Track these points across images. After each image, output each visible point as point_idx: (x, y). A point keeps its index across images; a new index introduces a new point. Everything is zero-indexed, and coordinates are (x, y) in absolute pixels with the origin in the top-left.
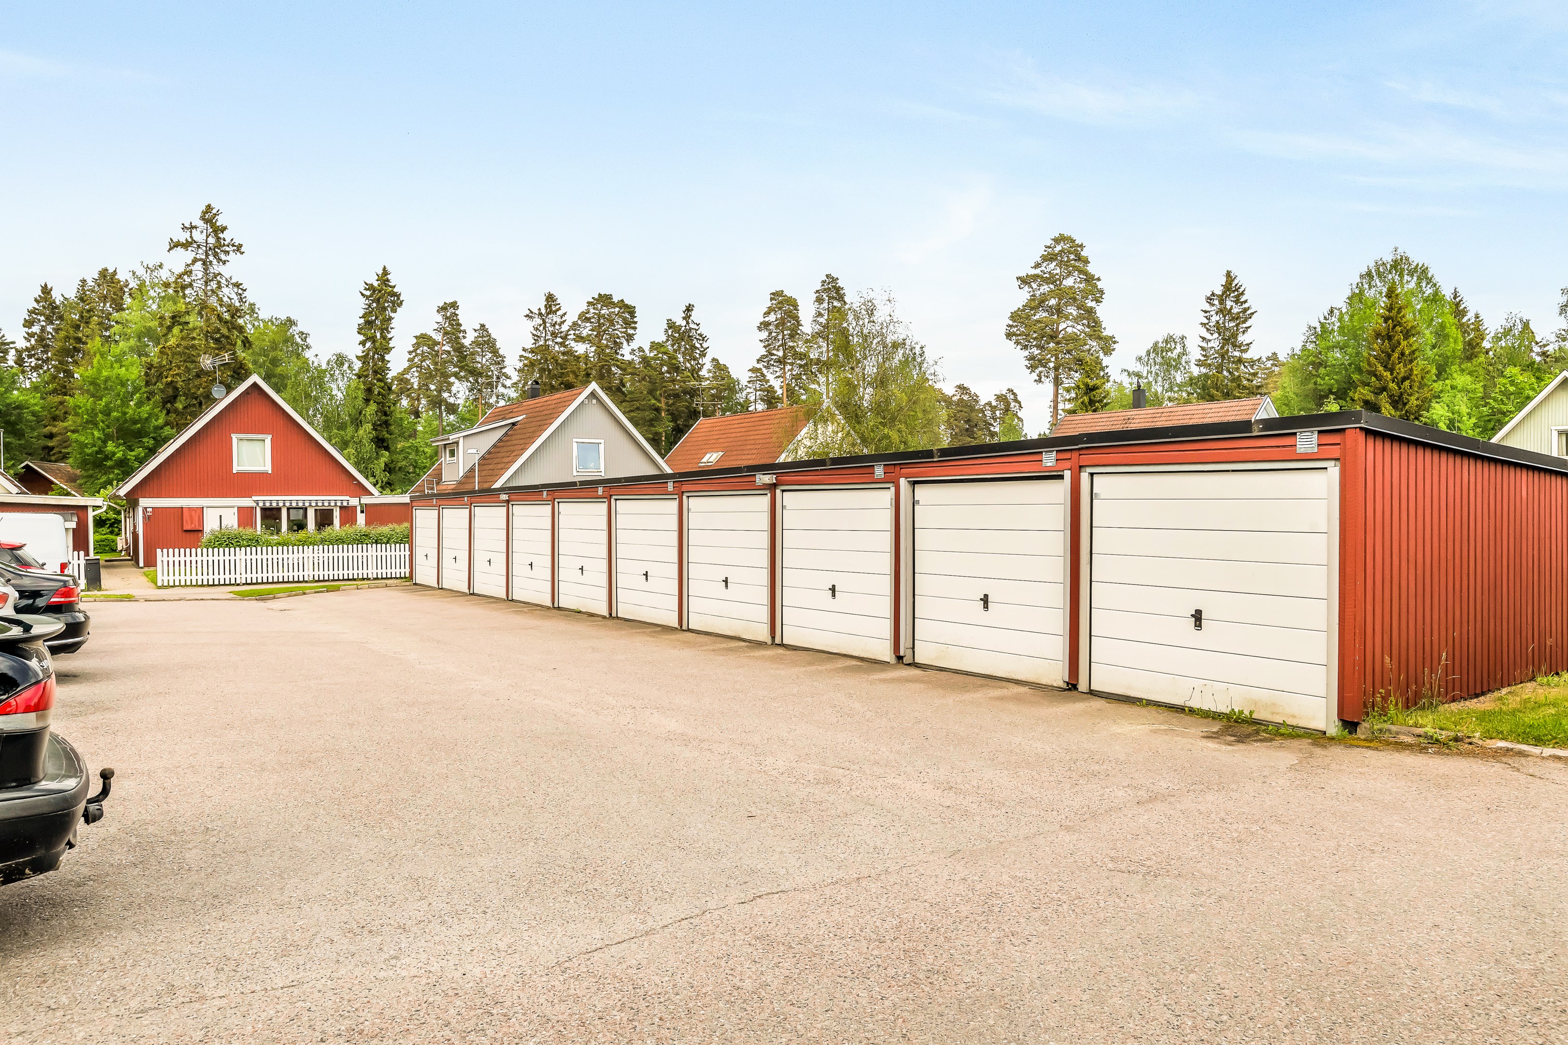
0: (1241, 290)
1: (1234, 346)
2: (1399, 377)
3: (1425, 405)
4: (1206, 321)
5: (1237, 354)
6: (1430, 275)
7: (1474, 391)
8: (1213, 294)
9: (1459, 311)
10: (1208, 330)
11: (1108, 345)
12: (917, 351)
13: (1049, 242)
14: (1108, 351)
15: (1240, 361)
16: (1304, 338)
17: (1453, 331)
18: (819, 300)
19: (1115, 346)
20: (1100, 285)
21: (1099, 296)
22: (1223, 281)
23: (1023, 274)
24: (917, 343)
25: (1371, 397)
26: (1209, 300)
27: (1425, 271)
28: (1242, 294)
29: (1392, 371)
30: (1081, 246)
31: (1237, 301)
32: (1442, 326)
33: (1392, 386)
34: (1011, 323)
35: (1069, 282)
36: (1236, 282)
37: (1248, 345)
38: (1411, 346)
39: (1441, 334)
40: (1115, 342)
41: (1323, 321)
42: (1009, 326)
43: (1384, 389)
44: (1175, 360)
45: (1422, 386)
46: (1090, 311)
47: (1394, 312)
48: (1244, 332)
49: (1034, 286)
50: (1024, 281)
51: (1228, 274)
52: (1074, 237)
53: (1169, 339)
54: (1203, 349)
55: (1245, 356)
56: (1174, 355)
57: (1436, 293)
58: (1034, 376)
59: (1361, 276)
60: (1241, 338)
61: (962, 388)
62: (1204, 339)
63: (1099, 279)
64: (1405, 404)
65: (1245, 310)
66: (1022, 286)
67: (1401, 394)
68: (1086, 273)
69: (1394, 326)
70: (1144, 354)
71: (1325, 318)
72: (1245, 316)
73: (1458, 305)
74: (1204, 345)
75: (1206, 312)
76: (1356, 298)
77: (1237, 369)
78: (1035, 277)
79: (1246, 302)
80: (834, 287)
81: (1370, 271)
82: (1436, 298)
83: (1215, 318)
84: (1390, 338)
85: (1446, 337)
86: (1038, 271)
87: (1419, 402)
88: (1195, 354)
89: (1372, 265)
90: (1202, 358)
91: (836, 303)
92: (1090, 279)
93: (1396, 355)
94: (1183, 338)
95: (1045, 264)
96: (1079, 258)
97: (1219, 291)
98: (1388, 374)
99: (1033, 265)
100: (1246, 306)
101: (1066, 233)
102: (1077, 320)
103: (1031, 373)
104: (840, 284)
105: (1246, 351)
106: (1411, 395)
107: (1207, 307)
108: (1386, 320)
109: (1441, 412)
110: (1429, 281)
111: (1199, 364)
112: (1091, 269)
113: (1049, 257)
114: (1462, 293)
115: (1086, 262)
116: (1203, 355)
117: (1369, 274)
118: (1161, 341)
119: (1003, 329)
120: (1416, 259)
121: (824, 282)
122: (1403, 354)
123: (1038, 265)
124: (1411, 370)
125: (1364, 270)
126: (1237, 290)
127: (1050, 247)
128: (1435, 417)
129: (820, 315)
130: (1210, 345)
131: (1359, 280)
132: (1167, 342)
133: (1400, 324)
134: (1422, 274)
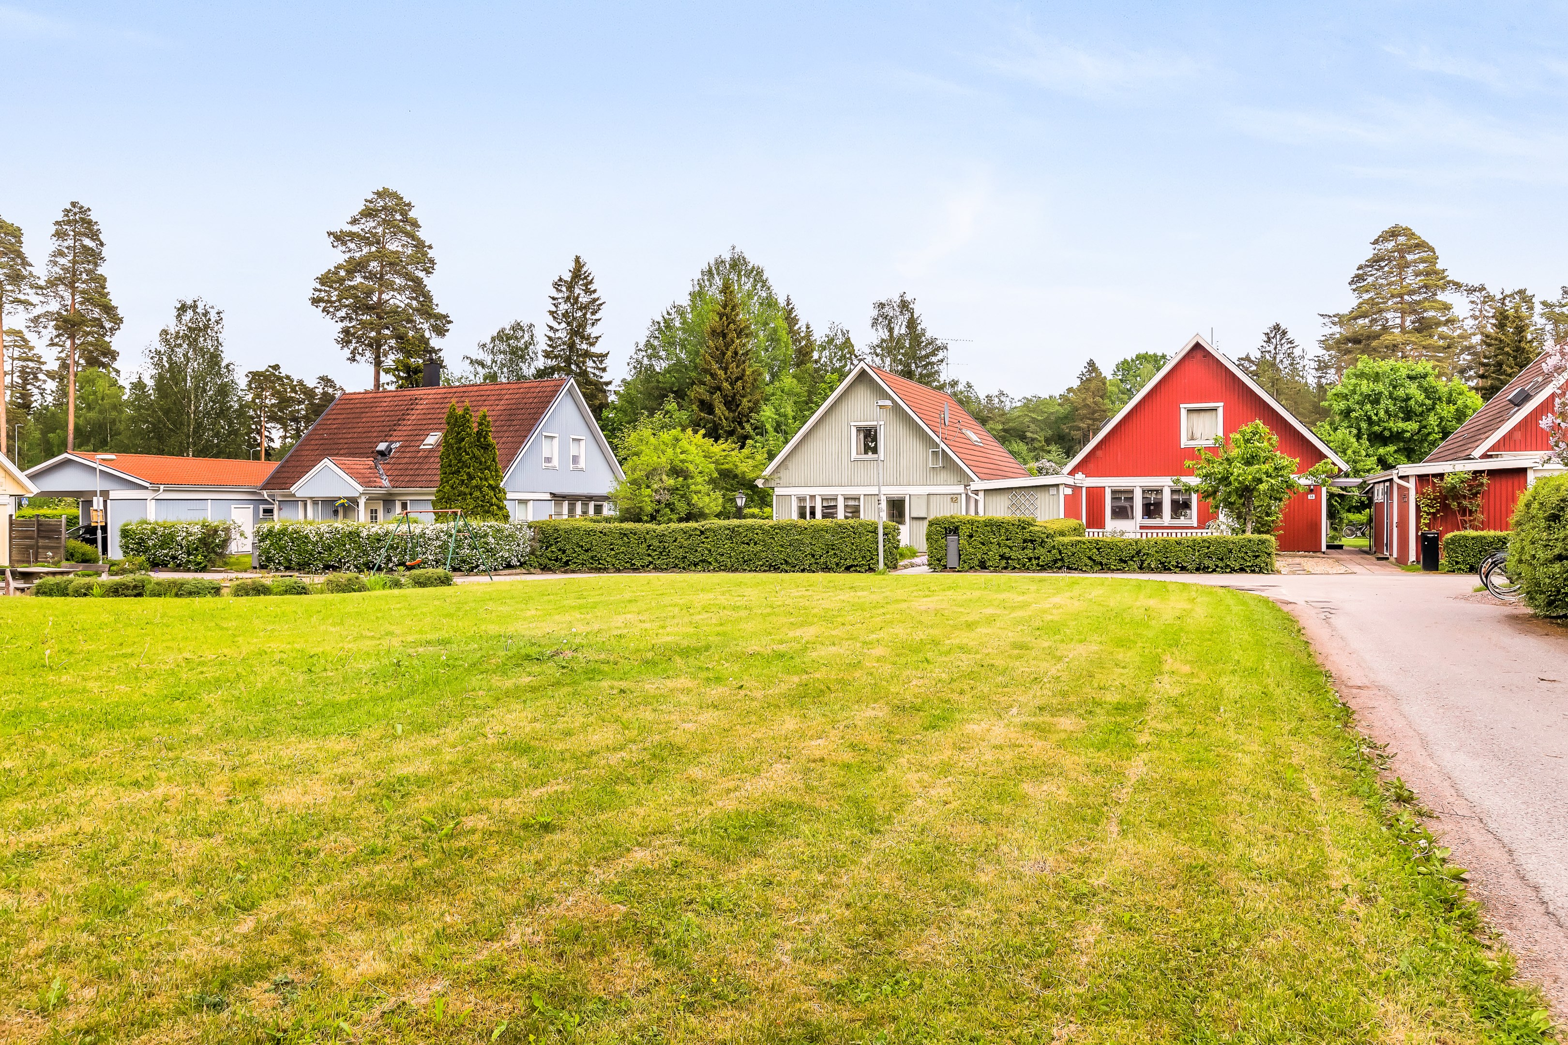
0: (590, 278)
1: (583, 338)
2: (733, 377)
3: (755, 408)
4: (554, 309)
5: (584, 346)
6: (764, 278)
7: (798, 395)
8: (561, 280)
9: (790, 319)
10: (554, 318)
11: (441, 325)
12: (213, 316)
13: (370, 196)
14: (441, 331)
15: (587, 354)
16: (648, 333)
17: (784, 336)
18: (60, 235)
19: (449, 326)
20: (431, 253)
21: (429, 267)
22: (572, 265)
23: (336, 229)
24: (212, 307)
25: (706, 397)
26: (557, 286)
27: (760, 273)
28: (591, 282)
29: (725, 369)
30: (409, 205)
31: (587, 291)
32: (775, 330)
33: (725, 385)
34: (319, 286)
35: (393, 246)
36: (584, 269)
37: (597, 338)
38: (744, 345)
39: (773, 338)
40: (450, 322)
41: (666, 316)
42: (315, 290)
43: (719, 388)
44: (521, 349)
45: (755, 387)
46: (418, 282)
47: (728, 309)
48: (593, 324)
49: (352, 246)
50: (339, 238)
51: (577, 260)
52: (401, 193)
53: (517, 327)
54: (550, 339)
55: (593, 350)
56: (521, 344)
57: (770, 296)
58: (347, 353)
59: (702, 272)
60: (589, 330)
61: (326, 381)
62: (551, 328)
63: (430, 247)
64: (738, 406)
65: (595, 300)
66: (335, 244)
67: (735, 395)
68: (413, 237)
69: (729, 324)
70: (488, 340)
71: (668, 313)
72: (595, 306)
73: (790, 312)
74: (551, 334)
75: (554, 299)
76: (697, 296)
77: (584, 362)
78: (352, 236)
79: (595, 291)
80: (82, 219)
81: (710, 268)
82: (769, 303)
83: (563, 307)
84: (724, 336)
85: (778, 340)
86: (355, 229)
87: (751, 404)
88: (542, 344)
89: (712, 262)
90: (549, 349)
91: (88, 242)
92: (420, 246)
93: (729, 353)
94: (531, 326)
95: (363, 221)
96: (405, 220)
97: (567, 277)
98: (723, 373)
99: (350, 220)
100: (594, 296)
101: (392, 188)
102: (401, 290)
103: (342, 348)
104: (93, 216)
105: (592, 344)
106: (743, 397)
107: (555, 294)
108: (721, 316)
109: (768, 414)
110: (764, 283)
111: (547, 355)
112: (421, 234)
113: (368, 213)
114: (793, 300)
115: (415, 224)
116: (550, 346)
117: (710, 272)
118: (508, 327)
119: (310, 293)
120: (753, 260)
121: (67, 211)
122: (736, 353)
123: (354, 221)
124: (744, 370)
125: (706, 268)
126: (585, 278)
127: (371, 202)
128: (763, 419)
129: (61, 254)
130: (558, 334)
131: (700, 277)
132: (513, 328)
133: (734, 322)
134: (757, 275)
